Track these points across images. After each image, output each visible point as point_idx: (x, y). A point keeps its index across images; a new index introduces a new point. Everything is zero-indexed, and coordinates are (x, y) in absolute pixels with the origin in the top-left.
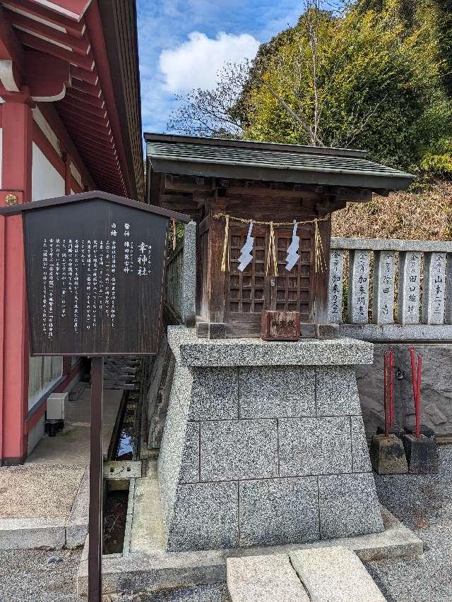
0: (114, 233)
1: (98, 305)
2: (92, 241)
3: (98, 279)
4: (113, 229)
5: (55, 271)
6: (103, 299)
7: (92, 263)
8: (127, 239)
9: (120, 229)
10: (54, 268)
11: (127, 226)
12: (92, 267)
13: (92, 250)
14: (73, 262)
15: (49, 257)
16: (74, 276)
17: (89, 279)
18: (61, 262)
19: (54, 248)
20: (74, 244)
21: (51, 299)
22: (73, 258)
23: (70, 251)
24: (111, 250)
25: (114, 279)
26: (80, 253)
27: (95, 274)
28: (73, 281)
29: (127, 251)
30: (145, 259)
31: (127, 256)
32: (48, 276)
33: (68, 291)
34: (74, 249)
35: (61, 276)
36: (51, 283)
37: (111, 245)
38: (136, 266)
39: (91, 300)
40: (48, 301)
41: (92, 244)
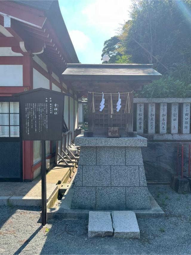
0: (47, 101)
1: (42, 124)
2: (40, 104)
3: (42, 116)
4: (46, 100)
5: (29, 114)
6: (44, 122)
7: (40, 111)
8: (51, 103)
9: (49, 100)
10: (29, 113)
11: (50, 98)
12: (40, 112)
13: (40, 106)
14: (35, 111)
15: (27, 109)
16: (35, 115)
17: (39, 116)
18: (31, 111)
19: (29, 106)
20: (35, 105)
21: (28, 122)
22: (34, 109)
23: (34, 107)
24: (46, 106)
25: (47, 116)
26: (36, 108)
27: (41, 114)
28: (35, 117)
29: (51, 106)
30: (56, 109)
31: (51, 108)
32: (27, 115)
33: (33, 120)
34: (35, 106)
35: (31, 115)
36: (28, 117)
37: (46, 105)
38: (54, 111)
39: (40, 122)
40: (27, 123)
41: (40, 105)
